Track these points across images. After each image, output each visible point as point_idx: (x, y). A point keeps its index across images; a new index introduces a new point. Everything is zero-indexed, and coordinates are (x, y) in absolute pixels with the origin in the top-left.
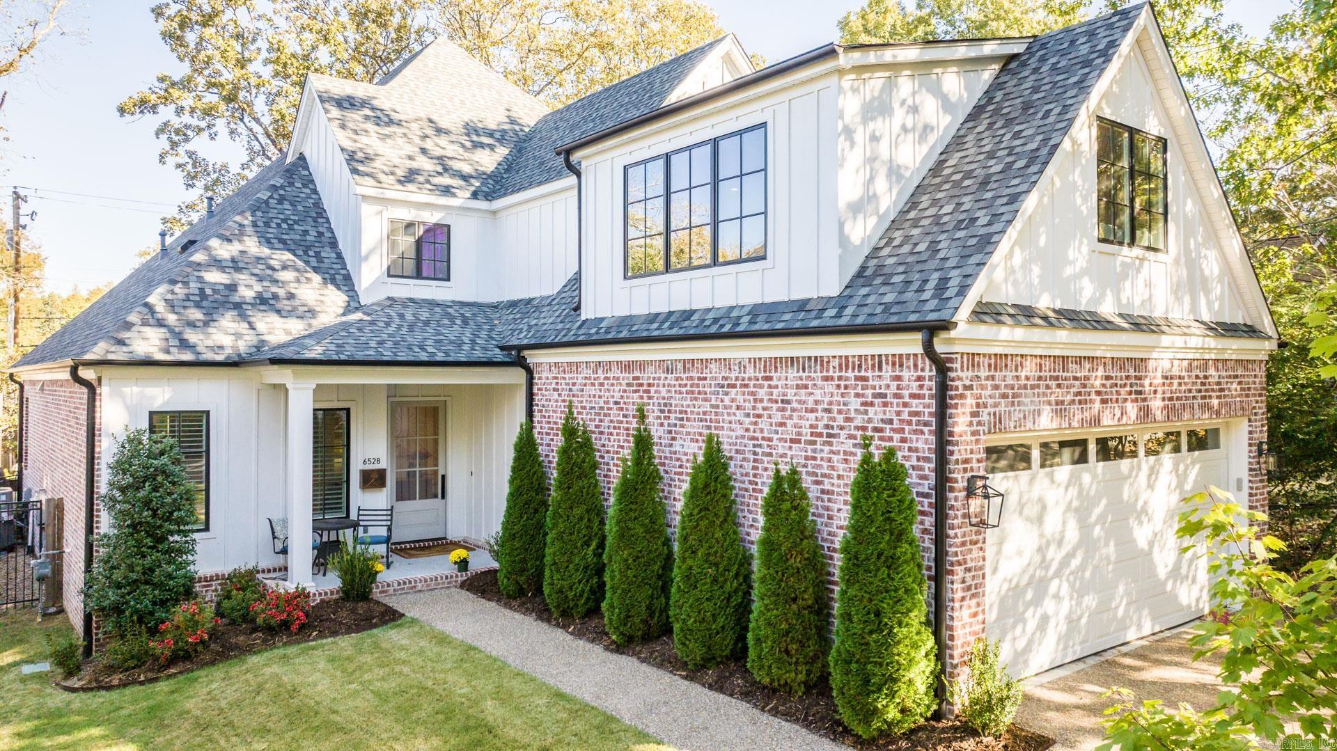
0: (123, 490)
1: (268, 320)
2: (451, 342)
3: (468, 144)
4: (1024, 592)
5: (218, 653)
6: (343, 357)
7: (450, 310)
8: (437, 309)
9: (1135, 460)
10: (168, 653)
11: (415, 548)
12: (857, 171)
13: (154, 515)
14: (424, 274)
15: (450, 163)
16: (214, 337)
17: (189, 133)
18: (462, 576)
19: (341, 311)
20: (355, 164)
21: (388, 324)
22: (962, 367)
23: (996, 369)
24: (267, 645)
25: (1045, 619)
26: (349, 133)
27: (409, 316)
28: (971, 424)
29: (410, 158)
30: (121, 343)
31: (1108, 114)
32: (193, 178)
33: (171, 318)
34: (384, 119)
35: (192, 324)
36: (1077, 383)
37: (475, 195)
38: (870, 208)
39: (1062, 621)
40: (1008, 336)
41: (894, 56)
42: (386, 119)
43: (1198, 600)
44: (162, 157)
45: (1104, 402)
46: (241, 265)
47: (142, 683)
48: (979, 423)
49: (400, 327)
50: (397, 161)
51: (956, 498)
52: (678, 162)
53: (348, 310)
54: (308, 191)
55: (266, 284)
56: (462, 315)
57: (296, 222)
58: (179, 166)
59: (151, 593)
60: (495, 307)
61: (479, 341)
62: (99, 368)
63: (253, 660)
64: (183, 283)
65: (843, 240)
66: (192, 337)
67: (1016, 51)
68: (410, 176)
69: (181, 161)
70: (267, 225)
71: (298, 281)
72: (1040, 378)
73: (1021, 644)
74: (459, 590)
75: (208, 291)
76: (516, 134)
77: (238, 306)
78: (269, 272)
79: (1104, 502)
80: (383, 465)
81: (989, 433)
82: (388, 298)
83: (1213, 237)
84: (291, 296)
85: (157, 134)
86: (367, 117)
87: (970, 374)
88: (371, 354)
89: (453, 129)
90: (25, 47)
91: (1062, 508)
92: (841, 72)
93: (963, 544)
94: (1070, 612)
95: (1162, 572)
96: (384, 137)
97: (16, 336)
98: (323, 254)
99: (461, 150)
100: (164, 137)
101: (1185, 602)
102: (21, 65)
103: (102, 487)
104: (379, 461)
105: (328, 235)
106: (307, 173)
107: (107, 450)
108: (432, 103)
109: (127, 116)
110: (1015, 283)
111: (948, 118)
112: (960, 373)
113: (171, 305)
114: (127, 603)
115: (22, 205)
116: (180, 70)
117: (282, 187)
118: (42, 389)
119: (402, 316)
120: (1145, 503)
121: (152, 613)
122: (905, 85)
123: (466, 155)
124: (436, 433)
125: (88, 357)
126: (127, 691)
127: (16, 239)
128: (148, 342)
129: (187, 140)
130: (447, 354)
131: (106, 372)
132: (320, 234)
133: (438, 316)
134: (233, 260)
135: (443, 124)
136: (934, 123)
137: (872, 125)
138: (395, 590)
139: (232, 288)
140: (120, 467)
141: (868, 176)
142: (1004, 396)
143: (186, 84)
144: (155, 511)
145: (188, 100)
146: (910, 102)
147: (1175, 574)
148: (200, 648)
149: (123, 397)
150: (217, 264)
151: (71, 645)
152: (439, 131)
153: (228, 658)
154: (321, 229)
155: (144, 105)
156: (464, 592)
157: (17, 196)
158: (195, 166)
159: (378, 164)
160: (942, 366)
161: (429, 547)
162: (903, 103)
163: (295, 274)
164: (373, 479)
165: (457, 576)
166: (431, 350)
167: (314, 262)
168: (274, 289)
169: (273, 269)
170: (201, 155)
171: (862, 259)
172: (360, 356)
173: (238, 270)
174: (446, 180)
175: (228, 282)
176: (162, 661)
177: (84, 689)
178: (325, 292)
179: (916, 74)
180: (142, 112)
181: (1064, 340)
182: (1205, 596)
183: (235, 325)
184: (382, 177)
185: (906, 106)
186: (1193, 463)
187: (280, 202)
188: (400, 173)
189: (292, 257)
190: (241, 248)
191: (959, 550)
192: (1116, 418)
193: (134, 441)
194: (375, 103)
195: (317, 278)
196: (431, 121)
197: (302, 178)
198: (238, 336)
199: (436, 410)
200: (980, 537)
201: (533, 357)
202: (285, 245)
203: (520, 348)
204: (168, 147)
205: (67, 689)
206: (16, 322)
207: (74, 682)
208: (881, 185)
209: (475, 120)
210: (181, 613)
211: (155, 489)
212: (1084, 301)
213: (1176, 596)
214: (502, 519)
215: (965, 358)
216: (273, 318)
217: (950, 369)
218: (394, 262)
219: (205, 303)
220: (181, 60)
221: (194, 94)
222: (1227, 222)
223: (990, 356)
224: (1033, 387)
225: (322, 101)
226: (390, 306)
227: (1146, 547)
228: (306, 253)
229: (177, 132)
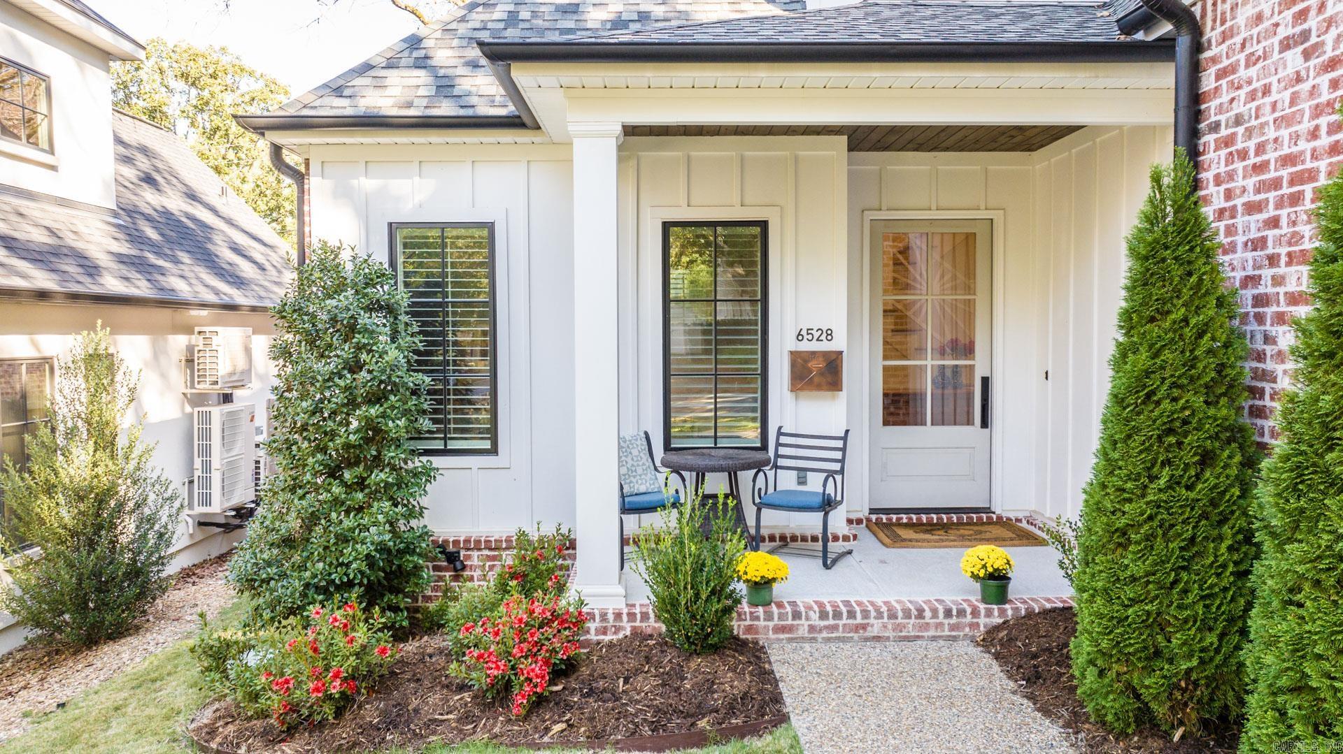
11: (909, 525)
18: (989, 614)
27: (891, 14)
74: (975, 651)
80: (839, 343)
82: (865, 4)
104: (829, 334)
119: (874, 14)
124: (970, 289)
131: (319, 151)
138: (812, 628)
156: (988, 659)
161: (941, 526)
164: (818, 373)
165: (975, 613)
166: (908, 36)
199: (970, 238)
214: (1089, 476)
226: (860, 7)
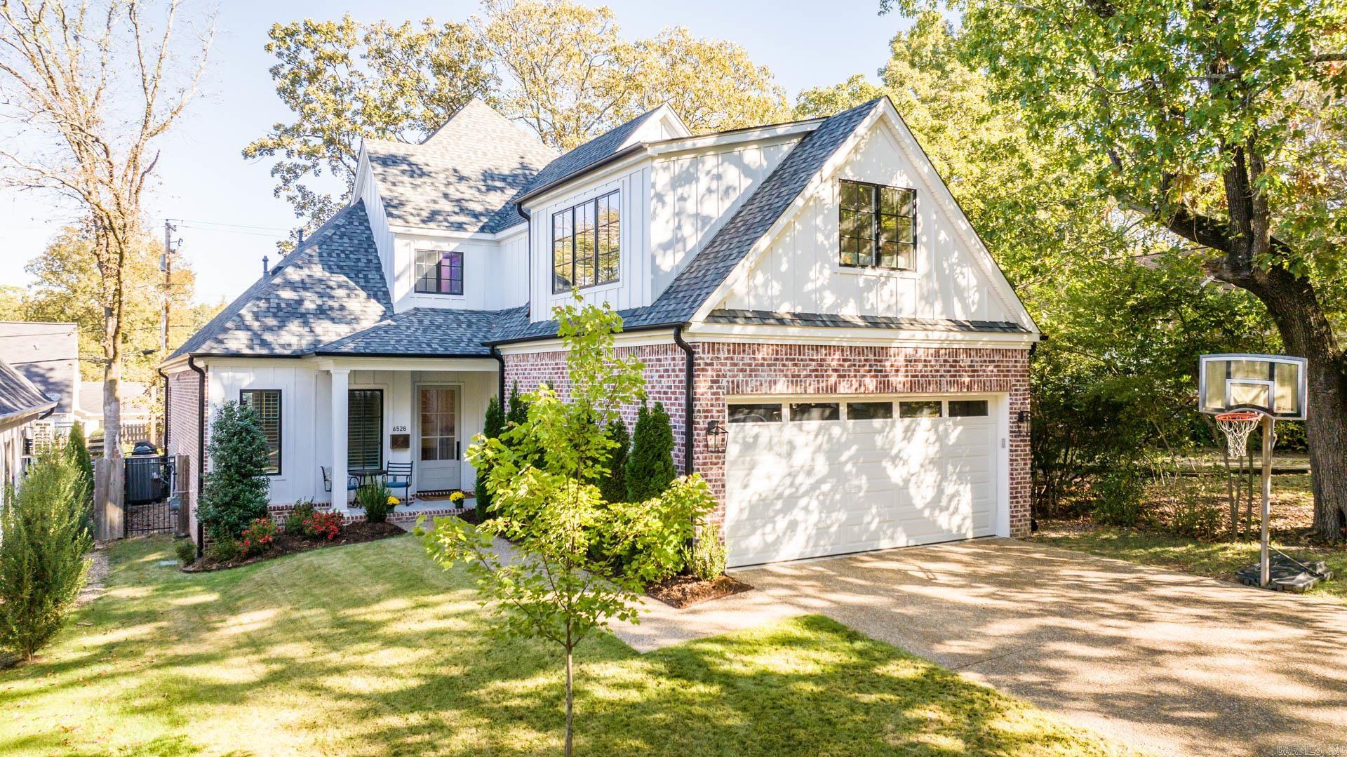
0: (221, 441)
1: (323, 325)
2: (453, 340)
3: (483, 189)
4: (772, 503)
5: (279, 551)
6: (368, 351)
7: (460, 317)
8: (451, 317)
9: (889, 420)
10: (246, 549)
11: (434, 495)
12: (667, 222)
13: (240, 459)
14: (443, 290)
15: (465, 204)
16: (285, 338)
17: (298, 171)
19: (379, 318)
20: (391, 209)
21: (408, 328)
22: (704, 351)
23: (734, 353)
24: (311, 547)
25: (793, 526)
26: (389, 185)
27: (426, 322)
28: (711, 387)
29: (435, 202)
30: (221, 342)
31: (850, 175)
32: (302, 208)
33: (256, 325)
34: (416, 172)
35: (270, 329)
36: (814, 363)
37: (482, 229)
38: (680, 246)
39: (811, 527)
40: (740, 332)
41: (694, 144)
42: (419, 172)
43: (959, 528)
44: (277, 191)
45: (840, 376)
46: (308, 286)
47: (230, 568)
48: (719, 387)
49: (417, 329)
50: (423, 205)
51: (699, 434)
52: (579, 211)
53: (383, 317)
54: (363, 228)
55: (325, 299)
56: (470, 321)
57: (351, 252)
58: (290, 198)
59: (238, 511)
60: (497, 314)
61: (475, 340)
62: (207, 359)
63: (300, 555)
64: (266, 299)
65: (655, 269)
66: (268, 337)
67: (809, 129)
68: (433, 216)
69: (291, 194)
70: (330, 255)
71: (349, 296)
72: (776, 359)
73: (770, 539)
75: (283, 305)
76: (525, 176)
77: (303, 315)
78: (328, 290)
79: (854, 448)
80: (408, 432)
81: (728, 393)
82: (415, 309)
83: (968, 258)
84: (342, 308)
85: (273, 174)
86: (404, 172)
87: (711, 355)
88: (389, 349)
89: (473, 177)
90: (175, 110)
91: (811, 449)
92: (652, 158)
93: (705, 464)
94: (819, 522)
95: (919, 503)
96: (415, 186)
97: (167, 341)
98: (370, 276)
99: (477, 194)
100: (277, 176)
101: (945, 526)
102: (172, 125)
103: (208, 441)
104: (405, 428)
105: (376, 261)
106: (363, 214)
107: (211, 415)
108: (459, 156)
109: (250, 159)
110: (756, 296)
111: (750, 181)
112: (701, 355)
113: (256, 316)
114: (222, 517)
115: (172, 233)
116: (291, 118)
117: (344, 226)
118: (178, 379)
119: (421, 322)
120: (900, 451)
121: (238, 525)
122: (710, 161)
123: (481, 197)
124: (453, 409)
125: (199, 351)
126: (221, 573)
127: (167, 261)
128: (238, 341)
129: (297, 176)
130: (446, 350)
131: (212, 363)
132: (369, 261)
133: (449, 321)
134: (302, 281)
135: (465, 173)
136: (737, 184)
137: (680, 191)
138: (405, 518)
139: (300, 302)
140: (220, 426)
141: (676, 224)
142: (742, 370)
143: (294, 131)
144: (240, 456)
145: (296, 145)
146: (715, 171)
147: (935, 504)
148: (267, 547)
149: (221, 379)
150: (292, 285)
151: (189, 546)
152: (461, 179)
153: (286, 554)
154: (370, 257)
155: (263, 149)
157: (168, 227)
158: (304, 199)
159: (409, 208)
160: (690, 351)
161: (445, 495)
162: (708, 173)
163: (347, 292)
164: (401, 442)
165: (456, 510)
166: (434, 346)
167: (362, 282)
168: (331, 303)
169: (331, 288)
170: (308, 189)
171: (672, 280)
172: (380, 350)
173: (305, 289)
174: (462, 218)
175: (297, 298)
176: (243, 555)
177: (194, 572)
178: (369, 304)
179: (720, 152)
180: (261, 154)
181: (796, 334)
182: (969, 523)
183: (301, 329)
184: (410, 218)
185: (710, 175)
186: (956, 424)
187: (341, 238)
188: (425, 214)
189: (346, 279)
190: (309, 273)
191: (701, 467)
192: (854, 387)
193: (229, 409)
194: (412, 159)
195: (363, 294)
196: (455, 171)
197: (359, 218)
198: (301, 336)
199: (453, 392)
200: (720, 461)
201: (506, 351)
202: (341, 270)
203: (493, 345)
204: (281, 184)
205: (185, 572)
206: (167, 330)
207: (190, 568)
208: (688, 230)
209: (492, 168)
210: (255, 525)
211: (241, 441)
212: (825, 307)
213: (935, 522)
215: (706, 346)
216: (327, 324)
217: (694, 353)
218: (419, 281)
219: (280, 314)
220: (294, 110)
221: (302, 139)
222: (978, 247)
223: (729, 345)
224: (769, 365)
225: (371, 161)
226: (415, 314)
227: (901, 484)
228: (357, 276)
229: (289, 170)
